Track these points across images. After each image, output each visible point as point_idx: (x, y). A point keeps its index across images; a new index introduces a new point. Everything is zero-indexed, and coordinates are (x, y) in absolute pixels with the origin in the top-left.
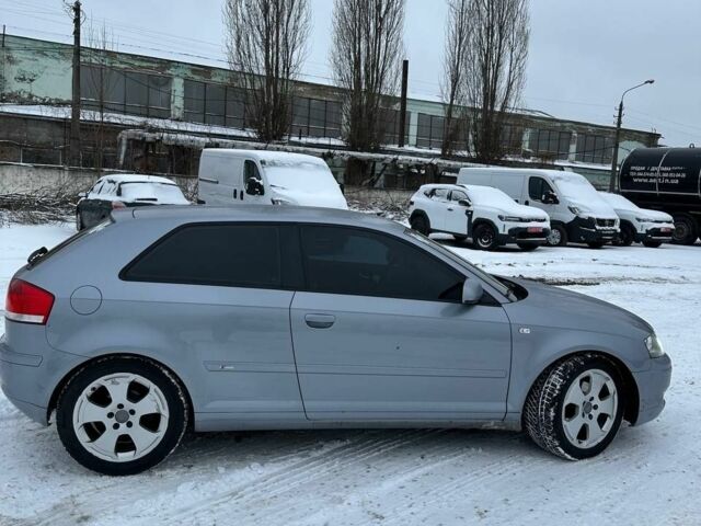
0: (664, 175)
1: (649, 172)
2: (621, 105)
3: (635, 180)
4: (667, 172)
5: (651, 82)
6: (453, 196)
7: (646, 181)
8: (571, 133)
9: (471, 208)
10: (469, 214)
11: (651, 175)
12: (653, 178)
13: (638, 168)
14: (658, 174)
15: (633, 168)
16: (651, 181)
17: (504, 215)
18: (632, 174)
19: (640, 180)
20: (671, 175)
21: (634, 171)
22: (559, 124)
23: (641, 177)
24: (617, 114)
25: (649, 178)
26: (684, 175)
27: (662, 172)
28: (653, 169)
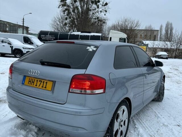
0: (50, 38)
1: (46, 37)
2: (23, 19)
3: (42, 39)
4: (50, 37)
5: (31, 13)
6: (4, 42)
7: (45, 39)
8: (6, 25)
9: (12, 45)
10: (12, 47)
11: (47, 37)
12: (47, 38)
13: (43, 36)
14: (48, 37)
15: (41, 35)
16: (47, 39)
17: (25, 47)
18: (41, 37)
19: (44, 39)
20: (51, 38)
21: (42, 36)
22: (3, 22)
23: (44, 38)
24: (23, 21)
25: (46, 38)
26: (55, 38)
27: (49, 37)
28: (47, 36)
